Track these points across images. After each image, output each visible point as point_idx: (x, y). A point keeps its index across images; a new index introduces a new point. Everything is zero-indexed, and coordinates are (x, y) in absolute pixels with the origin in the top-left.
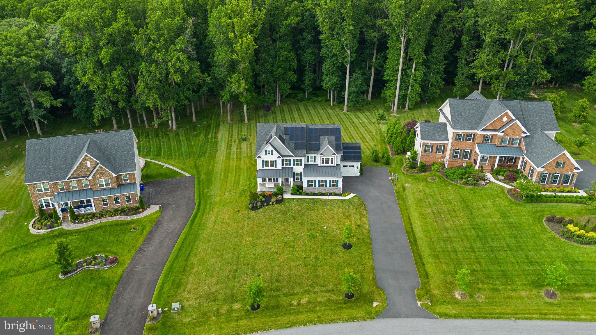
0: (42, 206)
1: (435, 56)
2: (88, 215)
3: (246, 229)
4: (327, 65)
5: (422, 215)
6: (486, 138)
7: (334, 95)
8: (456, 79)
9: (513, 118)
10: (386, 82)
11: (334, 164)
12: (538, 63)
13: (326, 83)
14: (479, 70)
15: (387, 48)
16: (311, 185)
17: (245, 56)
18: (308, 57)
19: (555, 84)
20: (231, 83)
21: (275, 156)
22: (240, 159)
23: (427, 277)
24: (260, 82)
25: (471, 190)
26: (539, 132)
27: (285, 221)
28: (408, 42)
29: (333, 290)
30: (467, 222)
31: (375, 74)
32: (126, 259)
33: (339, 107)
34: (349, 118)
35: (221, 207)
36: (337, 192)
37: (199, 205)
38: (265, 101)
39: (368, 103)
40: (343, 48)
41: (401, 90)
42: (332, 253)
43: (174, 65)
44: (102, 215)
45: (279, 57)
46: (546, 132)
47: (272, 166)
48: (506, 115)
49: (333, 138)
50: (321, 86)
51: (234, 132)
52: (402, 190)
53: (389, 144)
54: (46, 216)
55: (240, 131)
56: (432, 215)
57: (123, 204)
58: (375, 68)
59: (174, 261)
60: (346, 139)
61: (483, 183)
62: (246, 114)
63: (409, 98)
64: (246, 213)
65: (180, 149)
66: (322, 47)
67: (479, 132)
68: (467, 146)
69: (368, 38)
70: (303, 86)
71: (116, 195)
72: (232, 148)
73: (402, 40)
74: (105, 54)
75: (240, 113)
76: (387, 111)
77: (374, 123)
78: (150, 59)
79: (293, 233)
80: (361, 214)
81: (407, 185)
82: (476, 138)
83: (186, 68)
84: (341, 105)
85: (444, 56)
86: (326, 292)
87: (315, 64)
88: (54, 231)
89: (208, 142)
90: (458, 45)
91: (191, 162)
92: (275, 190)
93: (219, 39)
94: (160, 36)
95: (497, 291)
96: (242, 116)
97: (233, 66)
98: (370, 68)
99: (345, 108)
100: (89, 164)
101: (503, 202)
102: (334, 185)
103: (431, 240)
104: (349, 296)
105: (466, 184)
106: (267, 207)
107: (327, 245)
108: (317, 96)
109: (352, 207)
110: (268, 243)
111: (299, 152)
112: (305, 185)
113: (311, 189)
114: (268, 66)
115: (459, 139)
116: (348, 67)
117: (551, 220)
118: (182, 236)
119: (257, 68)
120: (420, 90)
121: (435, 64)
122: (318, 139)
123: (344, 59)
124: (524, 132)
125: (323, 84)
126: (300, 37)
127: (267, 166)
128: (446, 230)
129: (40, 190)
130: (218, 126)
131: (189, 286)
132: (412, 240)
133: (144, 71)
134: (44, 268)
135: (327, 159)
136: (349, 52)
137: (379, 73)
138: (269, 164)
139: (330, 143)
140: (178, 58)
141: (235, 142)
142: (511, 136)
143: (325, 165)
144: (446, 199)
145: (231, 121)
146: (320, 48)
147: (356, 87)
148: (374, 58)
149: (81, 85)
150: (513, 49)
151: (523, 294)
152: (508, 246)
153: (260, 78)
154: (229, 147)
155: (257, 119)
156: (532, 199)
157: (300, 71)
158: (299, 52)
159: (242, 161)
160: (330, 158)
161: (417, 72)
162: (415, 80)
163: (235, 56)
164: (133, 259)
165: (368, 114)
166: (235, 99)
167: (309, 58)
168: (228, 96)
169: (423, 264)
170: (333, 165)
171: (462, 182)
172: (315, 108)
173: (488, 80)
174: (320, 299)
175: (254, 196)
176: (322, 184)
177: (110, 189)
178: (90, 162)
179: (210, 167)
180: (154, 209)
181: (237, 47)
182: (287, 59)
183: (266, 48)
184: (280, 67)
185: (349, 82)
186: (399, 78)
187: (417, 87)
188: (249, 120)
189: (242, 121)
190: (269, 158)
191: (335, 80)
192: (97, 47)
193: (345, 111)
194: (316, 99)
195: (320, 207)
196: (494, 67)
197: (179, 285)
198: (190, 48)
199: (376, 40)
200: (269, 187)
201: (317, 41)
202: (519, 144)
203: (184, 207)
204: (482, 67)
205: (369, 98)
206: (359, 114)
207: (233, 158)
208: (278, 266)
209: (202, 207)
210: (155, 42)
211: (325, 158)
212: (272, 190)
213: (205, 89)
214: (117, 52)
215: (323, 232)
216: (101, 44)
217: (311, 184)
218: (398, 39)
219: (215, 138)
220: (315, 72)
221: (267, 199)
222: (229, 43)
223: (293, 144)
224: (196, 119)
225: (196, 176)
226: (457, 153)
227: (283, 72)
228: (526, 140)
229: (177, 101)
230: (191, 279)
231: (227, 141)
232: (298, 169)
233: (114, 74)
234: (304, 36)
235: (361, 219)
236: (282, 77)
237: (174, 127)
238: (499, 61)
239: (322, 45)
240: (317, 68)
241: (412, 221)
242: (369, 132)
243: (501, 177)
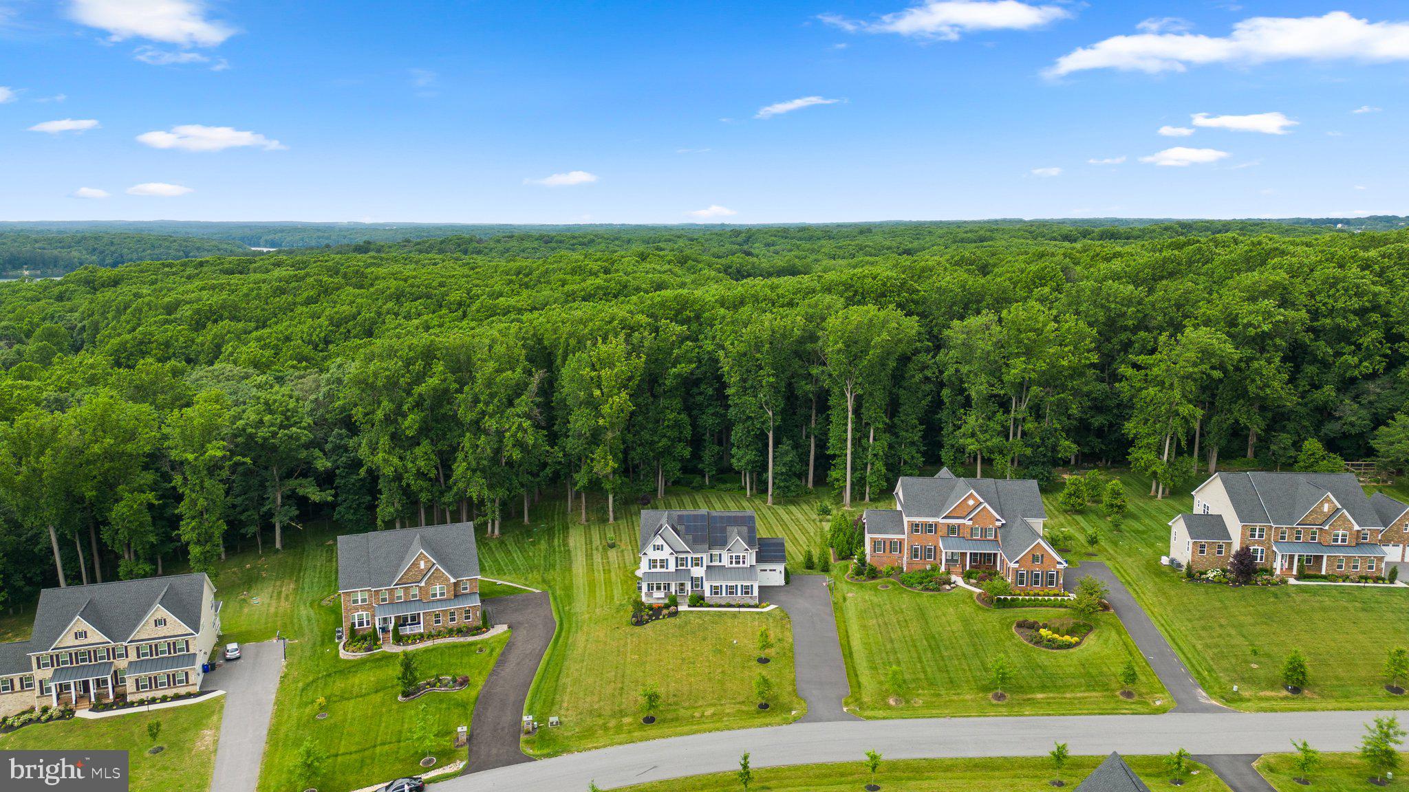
0: (353, 624)
1: (903, 418)
2: (415, 635)
3: (629, 647)
4: (737, 433)
5: (864, 627)
6: (952, 529)
7: (751, 479)
8: (943, 453)
9: (982, 500)
10: (834, 457)
11: (747, 565)
12: (1056, 430)
13: (739, 460)
14: (969, 440)
15: (829, 408)
16: (716, 593)
17: (615, 420)
18: (708, 420)
19: (1107, 462)
20: (592, 460)
21: (666, 553)
22: (609, 571)
23: (860, 687)
24: (633, 459)
25: (931, 596)
26: (1019, 521)
27: (682, 636)
28: (859, 400)
29: (743, 702)
30: (920, 631)
31: (816, 446)
32: (479, 682)
33: (760, 498)
34: (775, 514)
35: (592, 625)
36: (753, 603)
37: (561, 624)
38: (640, 490)
39: (808, 493)
40: (761, 407)
41: (854, 469)
42: (743, 667)
43: (514, 436)
44: (430, 637)
45: (664, 420)
46: (1030, 520)
47: (662, 567)
48: (971, 496)
49: (745, 529)
50: (731, 465)
51: (594, 536)
52: (841, 601)
53: (832, 547)
54: (359, 637)
55: (603, 536)
56: (877, 627)
57: (460, 621)
58: (816, 437)
59: (541, 682)
60: (763, 533)
61: (948, 587)
62: (611, 509)
63: (870, 483)
64: (629, 629)
65: (513, 561)
66: (730, 406)
67: (940, 520)
68: (929, 540)
69: (799, 392)
70: (700, 466)
71: (452, 608)
72: (595, 557)
73: (849, 396)
74: (411, 423)
75: (602, 508)
76: (837, 504)
77: (813, 521)
78: (477, 427)
79: (694, 649)
80: (783, 627)
81: (850, 595)
82: (939, 529)
83: (530, 441)
84: (763, 496)
85: (919, 419)
86: (735, 704)
87: (721, 432)
88: (374, 654)
89: (554, 551)
90: (938, 404)
91: (536, 575)
92: (667, 601)
93: (578, 397)
94: (492, 396)
95: (939, 695)
96: (606, 511)
97: (595, 437)
98: (808, 437)
99: (770, 498)
100: (422, 565)
101: (968, 610)
102: (747, 593)
103: (871, 652)
104: (764, 707)
105: (927, 589)
106: (657, 622)
107: (738, 659)
108: (725, 482)
109: (771, 620)
110: (660, 661)
111: (699, 547)
112: (707, 594)
113: (716, 599)
114: (646, 435)
115: (917, 531)
116: (771, 435)
117: (1021, 625)
118: (545, 657)
119: (629, 437)
120: (884, 470)
121: (907, 431)
122: (723, 530)
123: (763, 423)
124: (998, 520)
125: (734, 461)
126: (695, 390)
127: (655, 567)
128: (892, 641)
129: (356, 601)
130: (566, 529)
131: (565, 705)
132: (847, 653)
133: (467, 445)
134: (377, 691)
135: (737, 557)
136: (770, 413)
137: (822, 445)
138: (658, 564)
139: (739, 534)
140: (520, 425)
141: (597, 549)
142: (982, 525)
143: (734, 565)
144: (897, 608)
145: (587, 521)
146: (727, 407)
147: (784, 464)
148: (813, 421)
149: (365, 468)
150: (1020, 410)
151: (968, 697)
152: (964, 655)
153: (632, 454)
154: (589, 556)
155: (629, 517)
156: (1003, 604)
157: (697, 443)
158: (695, 412)
159: (613, 574)
160: (741, 555)
161: (878, 443)
162: (875, 455)
163: (601, 422)
164: (487, 682)
165: (805, 507)
166: (595, 488)
167: (710, 421)
168: (586, 481)
169: (856, 675)
170: (745, 565)
171: (920, 587)
172: (720, 499)
173: (986, 455)
174: (727, 711)
175: (639, 605)
176: (731, 590)
177: (445, 600)
178: (425, 562)
179: (566, 582)
180: (500, 630)
181: (606, 409)
182: (677, 425)
183: (644, 409)
184: (665, 436)
185: (774, 458)
186: (849, 452)
187: (880, 465)
188: (615, 519)
189: (604, 520)
190: (658, 555)
191: (751, 455)
192: (399, 413)
193: (769, 504)
194: (723, 486)
195: (729, 621)
196: (992, 437)
197: (553, 703)
198: (536, 411)
199: (811, 395)
200: (658, 597)
201: (721, 396)
202: (996, 536)
203: (541, 626)
204: (973, 435)
205: (810, 485)
206: (793, 508)
207: (599, 571)
208: (676, 682)
209: (565, 626)
210: (487, 404)
211: (734, 555)
212: (661, 601)
213: (548, 471)
214: (424, 421)
215: (731, 646)
216: (405, 408)
217: (716, 590)
218: (843, 395)
219: (564, 546)
220: (720, 443)
221: (656, 612)
222: (593, 405)
223: (691, 537)
224: (530, 520)
225: (550, 592)
226: (916, 550)
227: (669, 443)
228: (1002, 530)
229: (508, 490)
230: (566, 698)
231: (584, 550)
232: (698, 572)
233: (418, 451)
234: (702, 389)
235: (782, 632)
236: (667, 451)
237: (497, 532)
238: (999, 428)
239: (730, 402)
240: (724, 436)
241: (850, 634)
242: (804, 531)
243: (973, 581)
